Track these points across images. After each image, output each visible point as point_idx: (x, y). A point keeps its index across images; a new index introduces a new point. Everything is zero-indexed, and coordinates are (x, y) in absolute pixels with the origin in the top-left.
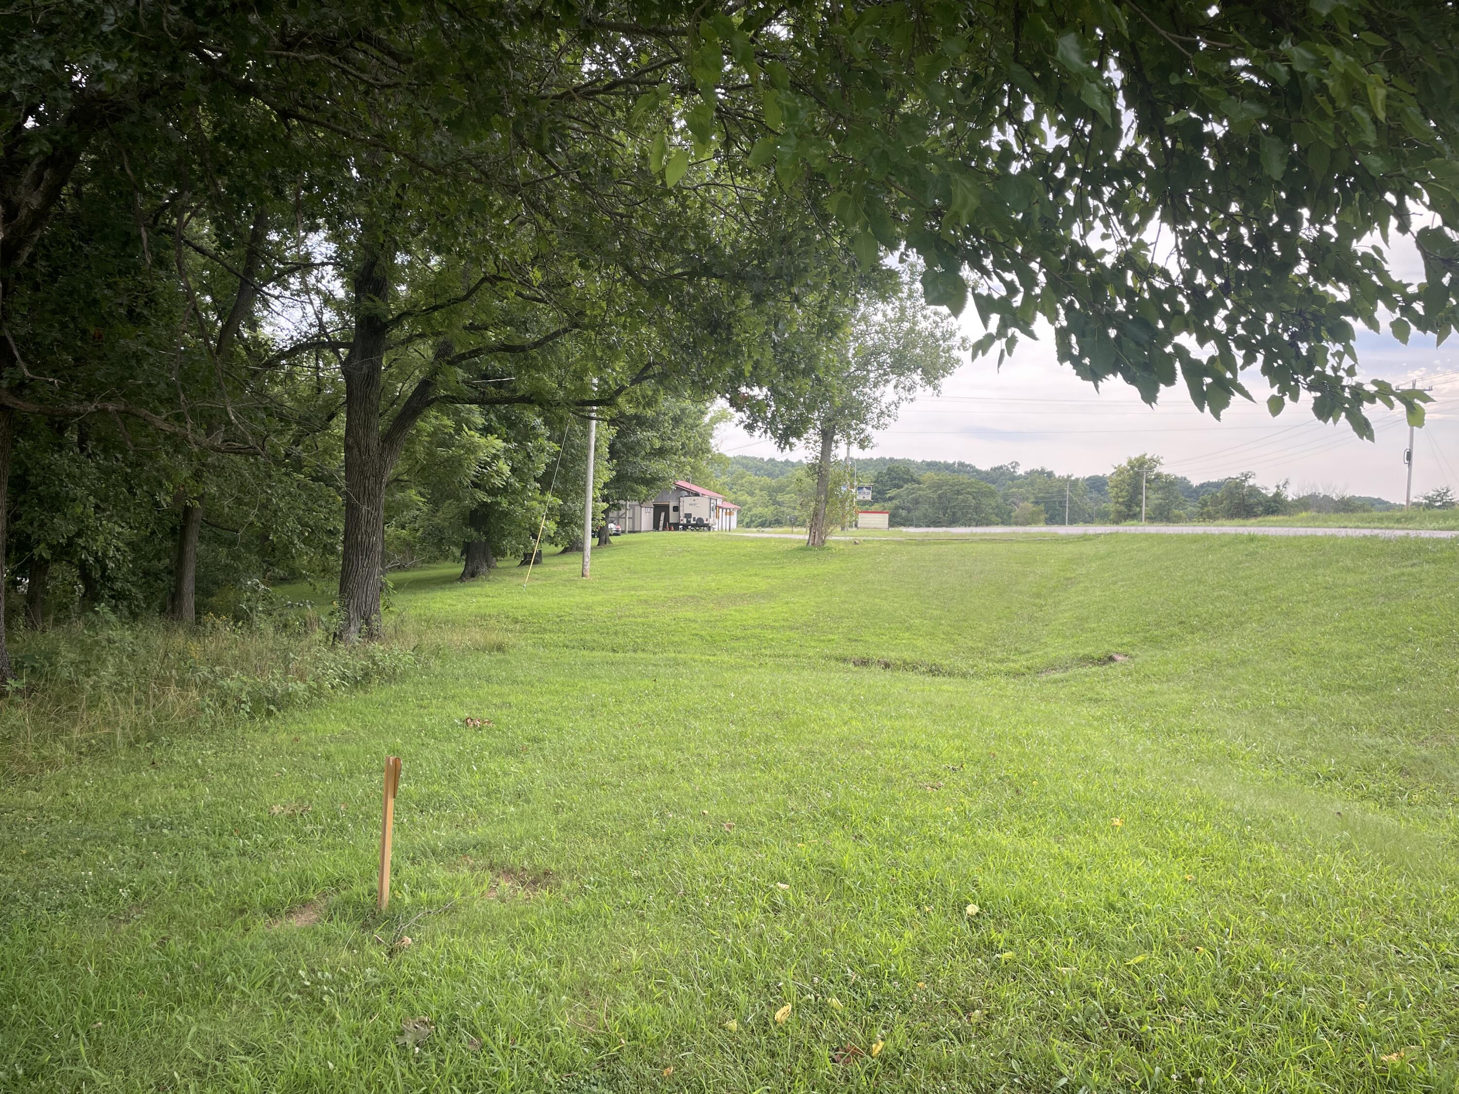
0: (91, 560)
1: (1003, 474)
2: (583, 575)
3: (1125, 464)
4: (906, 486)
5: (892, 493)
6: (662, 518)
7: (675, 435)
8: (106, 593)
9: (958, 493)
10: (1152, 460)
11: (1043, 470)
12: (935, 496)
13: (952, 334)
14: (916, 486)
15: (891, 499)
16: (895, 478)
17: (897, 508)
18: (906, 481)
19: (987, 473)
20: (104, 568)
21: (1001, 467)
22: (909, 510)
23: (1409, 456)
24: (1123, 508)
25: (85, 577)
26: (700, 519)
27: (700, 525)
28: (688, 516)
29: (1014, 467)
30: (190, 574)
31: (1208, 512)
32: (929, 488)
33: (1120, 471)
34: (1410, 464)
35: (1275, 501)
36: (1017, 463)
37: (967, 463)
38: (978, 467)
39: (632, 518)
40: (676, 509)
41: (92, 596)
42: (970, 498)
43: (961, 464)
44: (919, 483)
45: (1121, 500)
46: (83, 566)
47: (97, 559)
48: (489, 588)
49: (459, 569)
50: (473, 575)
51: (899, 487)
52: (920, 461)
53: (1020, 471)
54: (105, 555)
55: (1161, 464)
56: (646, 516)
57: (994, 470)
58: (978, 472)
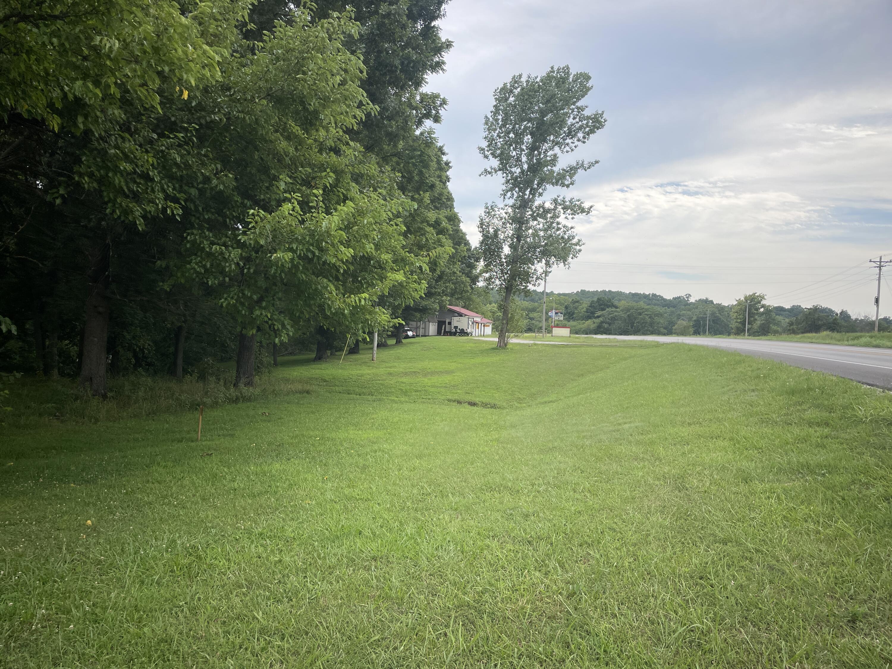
0: (138, 349)
1: (680, 302)
2: (373, 360)
3: (742, 299)
4: (607, 309)
5: (599, 313)
6: (443, 328)
7: (438, 285)
8: (144, 364)
9: (640, 314)
10: (760, 296)
11: (707, 299)
12: (626, 316)
13: (573, 237)
14: (614, 309)
15: (598, 317)
16: (602, 305)
17: (602, 322)
18: (608, 306)
19: (670, 300)
20: (143, 353)
21: (680, 297)
22: (610, 324)
23: (877, 301)
24: (740, 325)
25: (135, 356)
26: (463, 330)
27: (463, 333)
28: (456, 327)
29: (687, 298)
30: (181, 356)
31: (793, 329)
32: (622, 311)
33: (740, 303)
34: (878, 306)
35: (834, 323)
36: (690, 295)
37: (658, 294)
38: (664, 297)
39: (425, 328)
40: (450, 323)
41: (138, 364)
42: (647, 317)
43: (654, 295)
44: (616, 307)
45: (739, 321)
46: (135, 352)
47: (140, 349)
48: (324, 366)
49: (313, 356)
50: (320, 359)
51: (603, 310)
52: (628, 292)
53: (692, 300)
54: (144, 348)
55: (765, 299)
56: (433, 328)
57: (675, 299)
58: (665, 300)
